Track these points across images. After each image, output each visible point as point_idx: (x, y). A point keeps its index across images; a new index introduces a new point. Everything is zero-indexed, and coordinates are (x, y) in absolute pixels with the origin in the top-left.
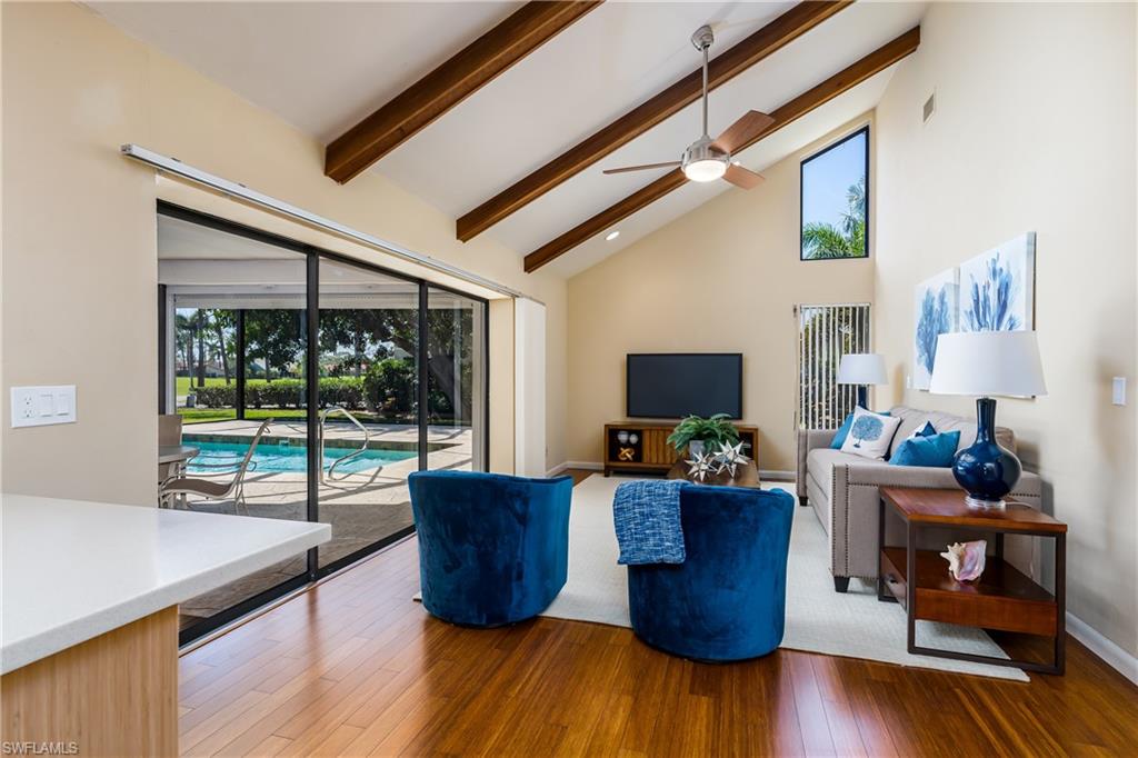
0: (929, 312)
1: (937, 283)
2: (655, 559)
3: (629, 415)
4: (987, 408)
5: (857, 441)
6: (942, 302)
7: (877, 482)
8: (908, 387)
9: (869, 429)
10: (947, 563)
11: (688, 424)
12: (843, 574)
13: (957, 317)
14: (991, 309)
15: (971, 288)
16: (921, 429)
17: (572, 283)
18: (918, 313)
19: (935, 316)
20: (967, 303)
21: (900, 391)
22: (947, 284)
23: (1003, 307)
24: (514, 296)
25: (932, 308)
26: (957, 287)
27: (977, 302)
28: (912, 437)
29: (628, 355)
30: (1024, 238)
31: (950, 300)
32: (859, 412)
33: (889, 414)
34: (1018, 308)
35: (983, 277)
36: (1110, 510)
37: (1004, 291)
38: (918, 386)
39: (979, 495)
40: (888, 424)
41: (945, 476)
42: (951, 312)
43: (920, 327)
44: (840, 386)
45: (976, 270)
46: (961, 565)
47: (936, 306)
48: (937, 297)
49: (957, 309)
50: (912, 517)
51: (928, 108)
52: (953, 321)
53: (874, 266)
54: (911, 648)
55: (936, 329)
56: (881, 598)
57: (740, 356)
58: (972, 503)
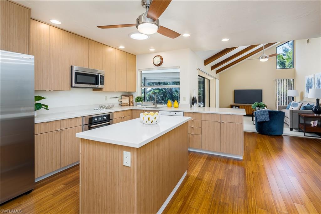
0: (308, 82)
1: (311, 77)
2: (264, 120)
3: (235, 103)
4: (318, 100)
5: (292, 107)
6: (311, 81)
7: (298, 112)
8: (304, 97)
9: (295, 105)
10: (311, 124)
11: (256, 104)
12: (292, 128)
13: (314, 84)
15: (317, 79)
16: (307, 104)
17: (220, 74)
18: (306, 82)
19: (310, 83)
20: (316, 82)
21: (302, 97)
22: (312, 77)
24: (215, 79)
25: (309, 81)
26: (314, 78)
27: (318, 81)
28: (305, 105)
29: (235, 90)
31: (313, 80)
32: (293, 102)
33: (299, 102)
35: (319, 77)
38: (306, 97)
39: (317, 114)
40: (299, 104)
41: (311, 111)
42: (313, 83)
43: (306, 85)
44: (288, 97)
46: (313, 124)
47: (310, 81)
48: (310, 79)
49: (314, 82)
50: (305, 116)
51: (308, 41)
52: (313, 84)
53: (295, 70)
54: (305, 136)
55: (310, 86)
56: (299, 131)
57: (262, 90)
58: (315, 115)
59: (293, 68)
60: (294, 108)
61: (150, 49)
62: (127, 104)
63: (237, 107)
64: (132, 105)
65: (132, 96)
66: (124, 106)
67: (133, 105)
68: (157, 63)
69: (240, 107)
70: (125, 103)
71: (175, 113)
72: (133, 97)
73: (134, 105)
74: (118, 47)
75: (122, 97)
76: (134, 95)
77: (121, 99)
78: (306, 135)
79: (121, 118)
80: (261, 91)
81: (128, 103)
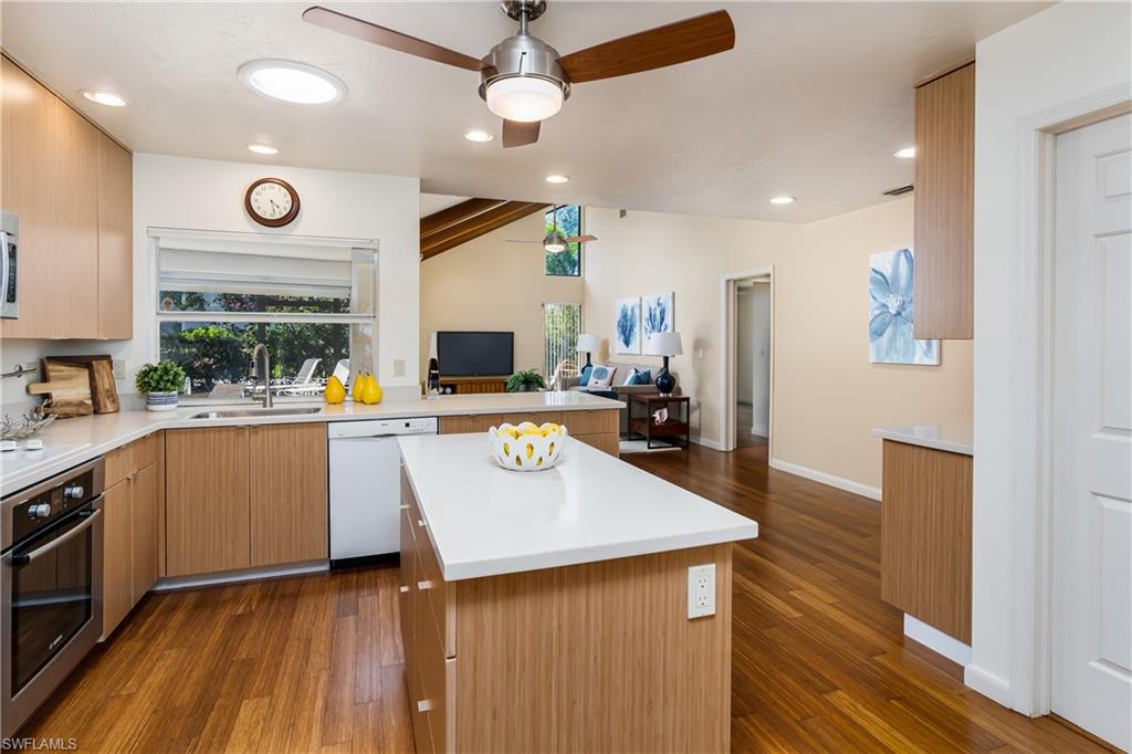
0: (625, 316)
1: (631, 302)
4: (666, 360)
5: (596, 380)
6: (633, 312)
8: (610, 352)
9: (601, 374)
10: (655, 418)
13: (640, 322)
14: (657, 321)
15: (647, 308)
16: (633, 371)
18: (618, 316)
19: (629, 318)
20: (646, 315)
21: (606, 354)
22: (635, 304)
23: (663, 319)
25: (626, 313)
26: (641, 306)
27: (650, 314)
29: (439, 333)
30: (671, 294)
31: (637, 311)
33: (608, 366)
34: (668, 320)
35: (654, 305)
36: (699, 390)
37: (663, 312)
39: (663, 392)
40: (611, 370)
42: (638, 317)
43: (619, 322)
45: (650, 302)
46: (660, 417)
47: (629, 313)
48: (629, 309)
49: (640, 317)
50: (650, 400)
51: (623, 213)
52: (638, 323)
53: (584, 281)
54: (649, 448)
55: (629, 324)
56: (630, 440)
57: (512, 333)
58: (662, 395)
59: (579, 275)
60: (599, 381)
61: (252, 144)
62: (81, 404)
63: (449, 390)
64: (110, 408)
65: (105, 362)
66: (67, 416)
67: (117, 411)
68: (266, 212)
69: (459, 387)
70: (68, 404)
71: (407, 425)
72: (112, 368)
73: (122, 408)
74: (80, 91)
75: (50, 367)
76: (113, 358)
77: (44, 378)
78: (651, 445)
79: (129, 479)
80: (508, 338)
81: (89, 402)
